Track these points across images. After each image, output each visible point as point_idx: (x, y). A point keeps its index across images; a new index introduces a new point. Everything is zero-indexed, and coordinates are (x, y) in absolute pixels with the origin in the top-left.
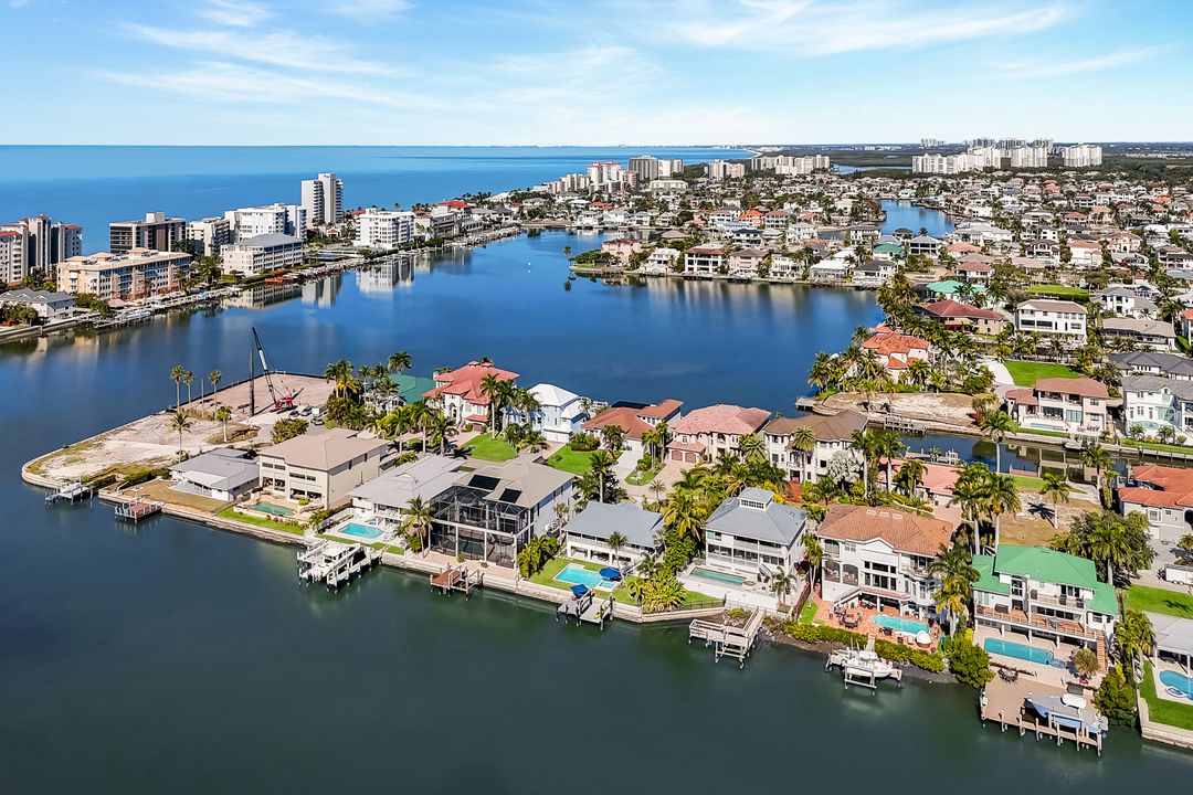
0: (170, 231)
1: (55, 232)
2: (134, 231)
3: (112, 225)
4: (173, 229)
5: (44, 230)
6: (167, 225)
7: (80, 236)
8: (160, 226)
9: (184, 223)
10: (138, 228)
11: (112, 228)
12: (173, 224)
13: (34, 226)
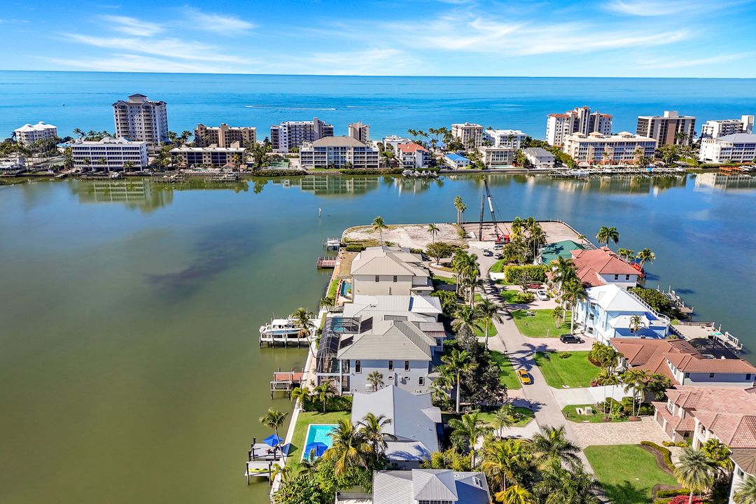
0: (680, 125)
1: (593, 118)
2: (650, 122)
3: (639, 117)
4: (683, 124)
5: (585, 116)
6: (678, 120)
7: (611, 123)
8: (672, 121)
9: (693, 120)
10: (653, 121)
11: (639, 119)
12: (684, 120)
13: (580, 112)
